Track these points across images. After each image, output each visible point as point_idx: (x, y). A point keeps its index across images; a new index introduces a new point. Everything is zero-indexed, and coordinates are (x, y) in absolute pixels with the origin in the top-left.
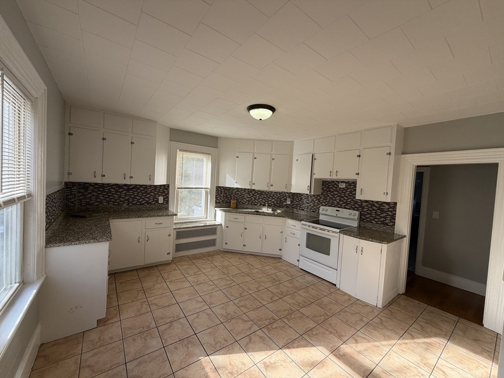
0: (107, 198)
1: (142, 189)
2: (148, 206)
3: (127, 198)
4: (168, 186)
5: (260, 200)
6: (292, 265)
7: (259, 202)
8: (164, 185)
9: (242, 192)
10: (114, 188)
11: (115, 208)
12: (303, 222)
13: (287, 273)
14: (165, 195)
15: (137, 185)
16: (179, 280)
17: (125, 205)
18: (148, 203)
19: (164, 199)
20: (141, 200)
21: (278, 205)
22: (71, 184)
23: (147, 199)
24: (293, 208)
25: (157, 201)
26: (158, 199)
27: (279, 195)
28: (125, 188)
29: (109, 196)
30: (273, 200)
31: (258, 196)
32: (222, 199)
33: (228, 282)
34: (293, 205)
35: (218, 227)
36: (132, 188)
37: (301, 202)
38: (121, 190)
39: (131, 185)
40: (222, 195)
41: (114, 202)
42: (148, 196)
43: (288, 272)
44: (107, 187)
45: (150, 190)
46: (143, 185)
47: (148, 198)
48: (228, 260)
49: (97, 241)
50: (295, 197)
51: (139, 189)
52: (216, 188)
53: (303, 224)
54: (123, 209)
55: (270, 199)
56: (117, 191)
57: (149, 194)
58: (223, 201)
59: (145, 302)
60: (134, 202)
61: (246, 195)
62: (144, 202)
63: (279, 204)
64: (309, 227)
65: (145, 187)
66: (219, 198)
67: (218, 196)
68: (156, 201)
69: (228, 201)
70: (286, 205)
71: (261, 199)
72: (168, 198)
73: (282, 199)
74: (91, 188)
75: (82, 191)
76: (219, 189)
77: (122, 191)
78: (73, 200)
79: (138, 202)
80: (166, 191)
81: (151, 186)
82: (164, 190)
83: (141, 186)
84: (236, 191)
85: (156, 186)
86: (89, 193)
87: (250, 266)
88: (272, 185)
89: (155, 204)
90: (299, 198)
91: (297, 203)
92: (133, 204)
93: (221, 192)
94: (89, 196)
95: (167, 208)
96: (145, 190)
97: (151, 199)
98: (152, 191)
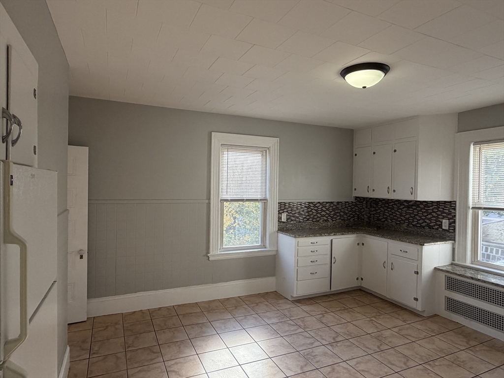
0: (391, 214)
1: (422, 206)
2: (429, 230)
3: (407, 216)
4: (453, 203)
8: (445, 202)
10: (396, 205)
11: (396, 227)
14: (451, 218)
17: (405, 225)
18: (429, 227)
19: (450, 224)
20: (421, 222)
23: (427, 221)
25: (441, 226)
26: (442, 222)
29: (392, 212)
36: (413, 205)
38: (402, 207)
39: (411, 201)
41: (396, 220)
42: (429, 216)
44: (390, 203)
47: (429, 219)
51: (418, 206)
56: (399, 208)
57: (430, 214)
60: (414, 223)
62: (424, 224)
68: (439, 225)
72: (454, 222)
79: (418, 223)
80: (453, 211)
82: (450, 210)
86: (379, 209)
89: (437, 229)
92: (413, 225)
94: (379, 211)
96: (426, 208)
97: (432, 221)
98: (434, 210)
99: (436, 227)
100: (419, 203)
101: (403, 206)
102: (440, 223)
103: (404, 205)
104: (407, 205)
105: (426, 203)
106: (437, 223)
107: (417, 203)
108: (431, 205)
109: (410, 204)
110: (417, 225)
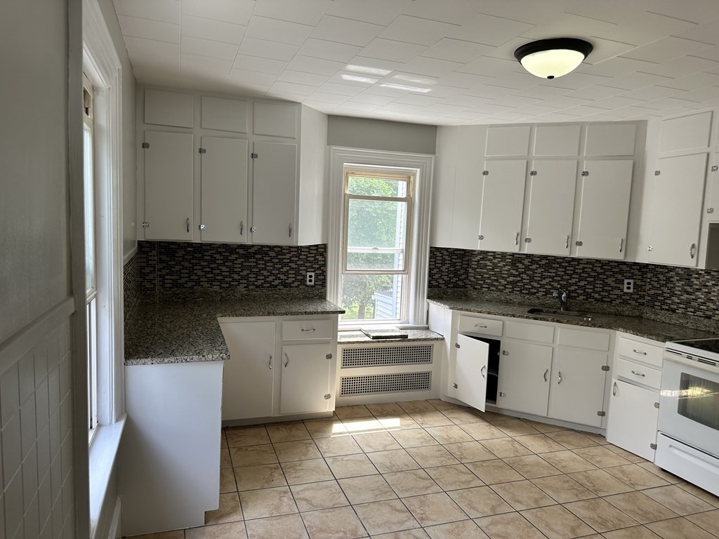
0: (209, 272)
1: (272, 254)
2: (285, 291)
3: (245, 273)
4: (325, 247)
5: (544, 282)
6: (634, 458)
7: (542, 286)
8: (317, 246)
9: (496, 261)
10: (220, 253)
11: (224, 294)
12: (669, 344)
13: (620, 475)
14: (319, 269)
15: (262, 246)
16: (351, 457)
17: (241, 289)
18: (285, 285)
19: (317, 276)
20: (271, 278)
21: (596, 296)
22: (148, 245)
23: (282, 277)
24: (643, 304)
25: (303, 281)
26: (305, 276)
27: (599, 270)
28: (241, 251)
29: (212, 268)
30: (582, 283)
31: (539, 271)
32: (446, 278)
33: (464, 478)
34: (643, 297)
35: (436, 344)
36: (255, 253)
37: (665, 290)
38: (233, 257)
39: (253, 246)
40: (444, 269)
41: (221, 281)
42: (285, 269)
43: (623, 472)
44: (207, 251)
45: (288, 256)
46: (276, 247)
47: (284, 274)
48: (463, 426)
49: (203, 359)
50: (649, 275)
51: (267, 254)
52: (431, 252)
53: (669, 350)
54: (238, 296)
55: (573, 281)
56: (226, 259)
57: (286, 264)
58: (447, 283)
59: (285, 492)
60: (259, 283)
61: (507, 268)
62: (276, 282)
63: (599, 293)
64: (689, 358)
65: (279, 250)
66: (437, 276)
67: (435, 271)
68: (301, 281)
69: (461, 283)
70: (619, 297)
71: (547, 280)
72: (324, 273)
73: (610, 281)
74: (181, 253)
75: (164, 258)
76: (438, 254)
77: (236, 259)
78: (151, 277)
79: (265, 282)
80: (320, 258)
81: (290, 247)
82: (317, 257)
83: (271, 248)
84: (478, 258)
85: (299, 249)
86: (178, 263)
87: (517, 445)
88: (579, 244)
89: (298, 286)
90: (661, 277)
91: (652, 292)
92: (257, 287)
93: (443, 260)
94: (177, 268)
95: (322, 297)
96: (279, 257)
97: (290, 276)
98: (293, 259)
99: (296, 284)
100: (268, 249)
101: (237, 256)
102: (302, 277)
103: (238, 253)
104: (245, 252)
105: (279, 249)
106: (298, 277)
107: (264, 249)
108: (288, 251)
109: (249, 251)
110: (264, 285)
